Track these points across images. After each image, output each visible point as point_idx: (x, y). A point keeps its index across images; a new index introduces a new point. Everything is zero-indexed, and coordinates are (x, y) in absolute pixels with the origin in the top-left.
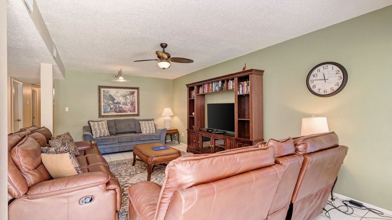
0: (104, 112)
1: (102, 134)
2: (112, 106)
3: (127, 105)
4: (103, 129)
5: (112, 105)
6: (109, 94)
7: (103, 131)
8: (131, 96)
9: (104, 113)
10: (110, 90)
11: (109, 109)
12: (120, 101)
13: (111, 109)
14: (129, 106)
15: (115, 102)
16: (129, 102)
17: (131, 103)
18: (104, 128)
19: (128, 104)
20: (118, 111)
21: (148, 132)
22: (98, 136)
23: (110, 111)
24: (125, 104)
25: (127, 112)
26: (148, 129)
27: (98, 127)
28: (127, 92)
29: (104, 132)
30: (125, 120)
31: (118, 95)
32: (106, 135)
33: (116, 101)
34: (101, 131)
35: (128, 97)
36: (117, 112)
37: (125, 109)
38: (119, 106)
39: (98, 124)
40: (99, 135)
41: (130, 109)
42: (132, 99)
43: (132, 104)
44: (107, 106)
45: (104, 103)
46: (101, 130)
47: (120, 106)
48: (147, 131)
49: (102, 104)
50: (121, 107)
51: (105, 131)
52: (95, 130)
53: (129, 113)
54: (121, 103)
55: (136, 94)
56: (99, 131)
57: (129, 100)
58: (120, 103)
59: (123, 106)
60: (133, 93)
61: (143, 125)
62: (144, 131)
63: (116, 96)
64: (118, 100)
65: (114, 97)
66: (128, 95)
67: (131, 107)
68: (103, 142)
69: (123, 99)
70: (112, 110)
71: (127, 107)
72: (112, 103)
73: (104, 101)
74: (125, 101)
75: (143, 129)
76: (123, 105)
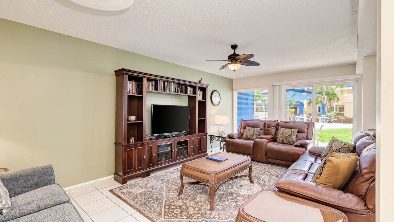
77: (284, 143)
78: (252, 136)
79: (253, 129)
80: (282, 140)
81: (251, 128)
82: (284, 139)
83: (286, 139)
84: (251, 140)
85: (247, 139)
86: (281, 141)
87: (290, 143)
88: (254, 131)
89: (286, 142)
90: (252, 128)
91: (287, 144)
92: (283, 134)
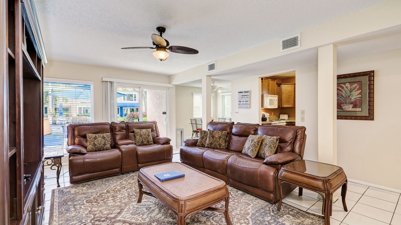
77: (144, 145)
78: (105, 144)
79: (102, 135)
80: (142, 142)
81: (97, 135)
82: (144, 140)
83: (145, 140)
84: (103, 150)
85: (96, 151)
86: (141, 144)
87: (150, 143)
88: (104, 138)
89: (145, 143)
90: (99, 135)
91: (146, 145)
92: (141, 136)
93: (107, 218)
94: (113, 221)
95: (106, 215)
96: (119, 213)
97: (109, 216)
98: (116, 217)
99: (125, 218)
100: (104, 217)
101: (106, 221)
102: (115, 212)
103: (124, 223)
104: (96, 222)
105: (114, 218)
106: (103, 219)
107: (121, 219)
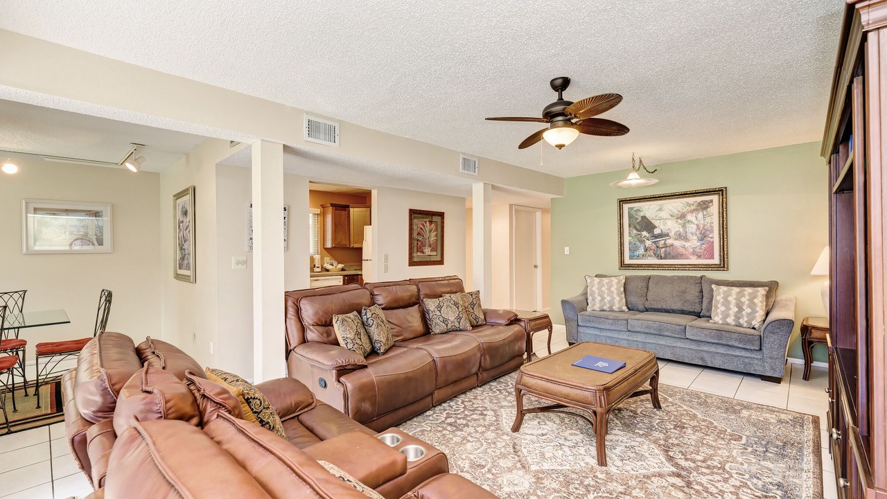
0: (630, 256)
1: (605, 304)
2: (648, 243)
3: (686, 239)
4: (608, 295)
5: (647, 241)
6: (642, 214)
7: (609, 298)
8: (700, 215)
9: (630, 259)
10: (643, 206)
11: (641, 251)
12: (669, 229)
13: (646, 250)
14: (694, 242)
15: (655, 233)
16: (694, 231)
17: (698, 233)
18: (612, 292)
19: (689, 236)
20: (663, 255)
21: (730, 320)
22: (597, 307)
23: (643, 255)
24: (681, 237)
25: (687, 258)
26: (731, 312)
27: (599, 289)
28: (689, 205)
29: (612, 301)
30: (676, 278)
31: (664, 214)
32: (615, 308)
33: (657, 231)
34: (603, 299)
35: (689, 217)
36: (661, 258)
37: (682, 250)
38: (665, 244)
39: (599, 282)
40: (598, 305)
41: (697, 250)
42: (702, 222)
43: (703, 237)
44: (638, 243)
45: (630, 236)
46: (605, 296)
47: (669, 242)
48: (728, 316)
49: (627, 239)
50: (672, 245)
51: (613, 299)
52: (593, 293)
53: (694, 261)
54: (672, 234)
55: (714, 209)
56: (599, 298)
57: (695, 227)
58: (667, 235)
59: (677, 243)
60: (704, 206)
61: (718, 298)
62: (717, 315)
63: (657, 218)
64: (662, 227)
65: (653, 221)
66: (692, 212)
67: (699, 244)
68: (593, 321)
69: (676, 225)
70: (648, 253)
71: (687, 244)
72: (647, 235)
73: (629, 233)
74: (681, 230)
75: (717, 308)
76: (676, 239)
93: (689, 484)
94: (685, 473)
95: (686, 489)
96: (660, 475)
97: (680, 485)
98: (673, 473)
99: (662, 463)
100: (692, 488)
101: (695, 481)
102: (664, 481)
103: (673, 457)
104: (714, 492)
105: (679, 476)
106: (696, 487)
107: (670, 466)
